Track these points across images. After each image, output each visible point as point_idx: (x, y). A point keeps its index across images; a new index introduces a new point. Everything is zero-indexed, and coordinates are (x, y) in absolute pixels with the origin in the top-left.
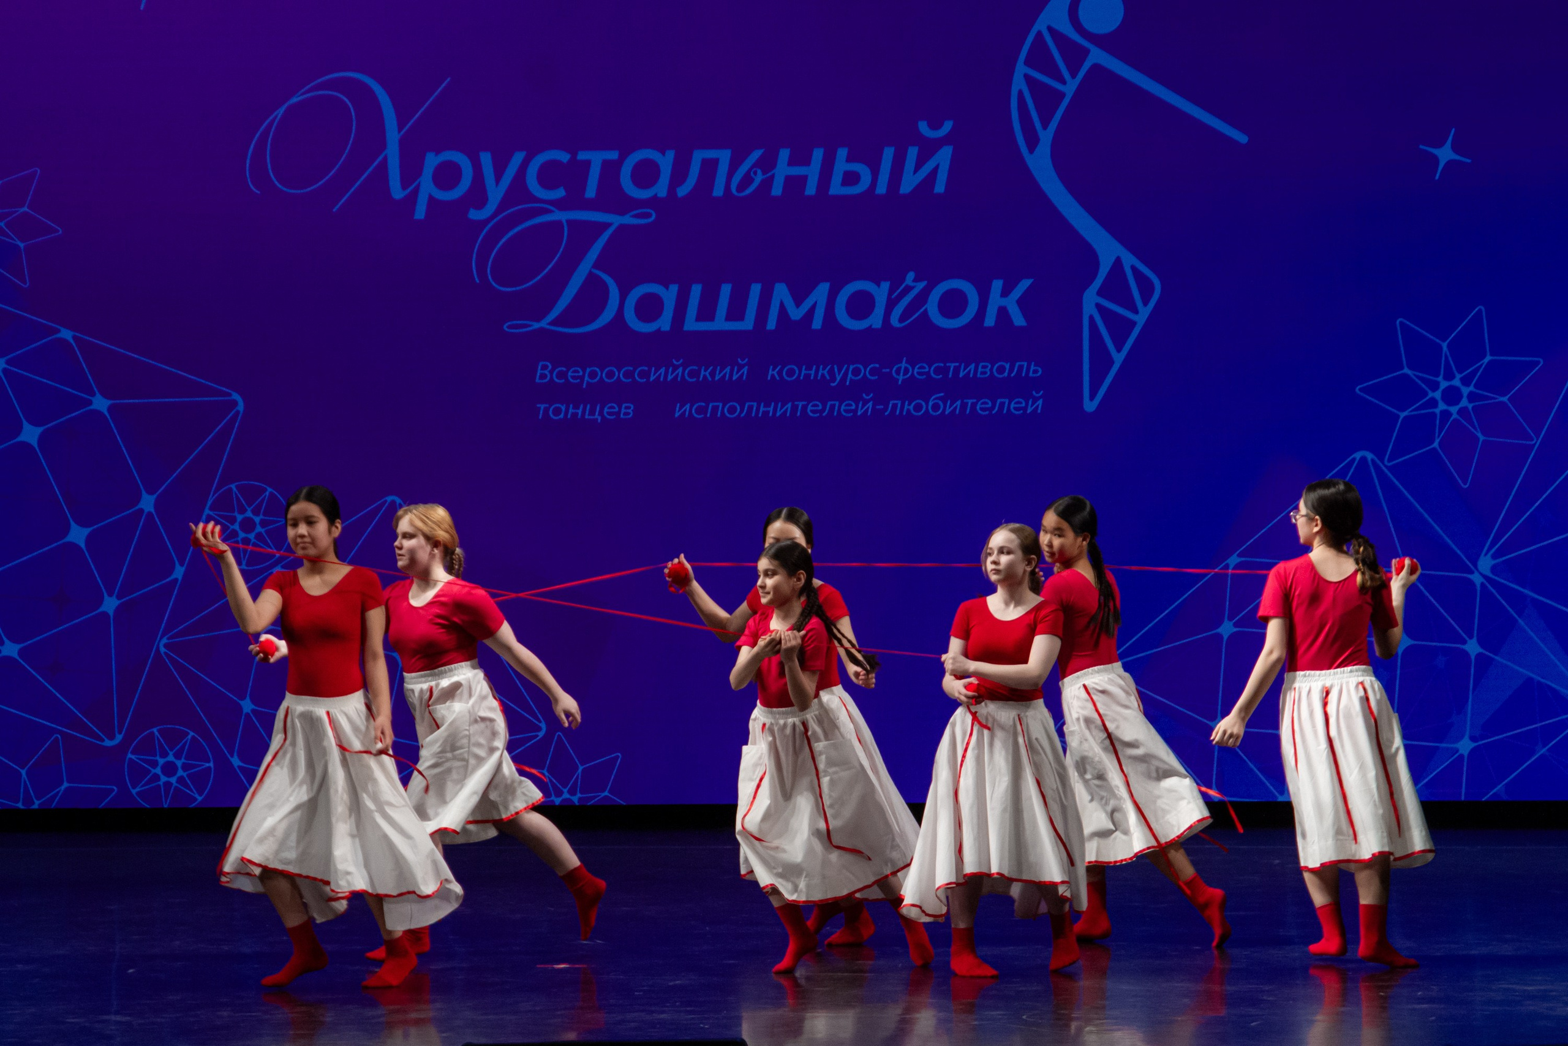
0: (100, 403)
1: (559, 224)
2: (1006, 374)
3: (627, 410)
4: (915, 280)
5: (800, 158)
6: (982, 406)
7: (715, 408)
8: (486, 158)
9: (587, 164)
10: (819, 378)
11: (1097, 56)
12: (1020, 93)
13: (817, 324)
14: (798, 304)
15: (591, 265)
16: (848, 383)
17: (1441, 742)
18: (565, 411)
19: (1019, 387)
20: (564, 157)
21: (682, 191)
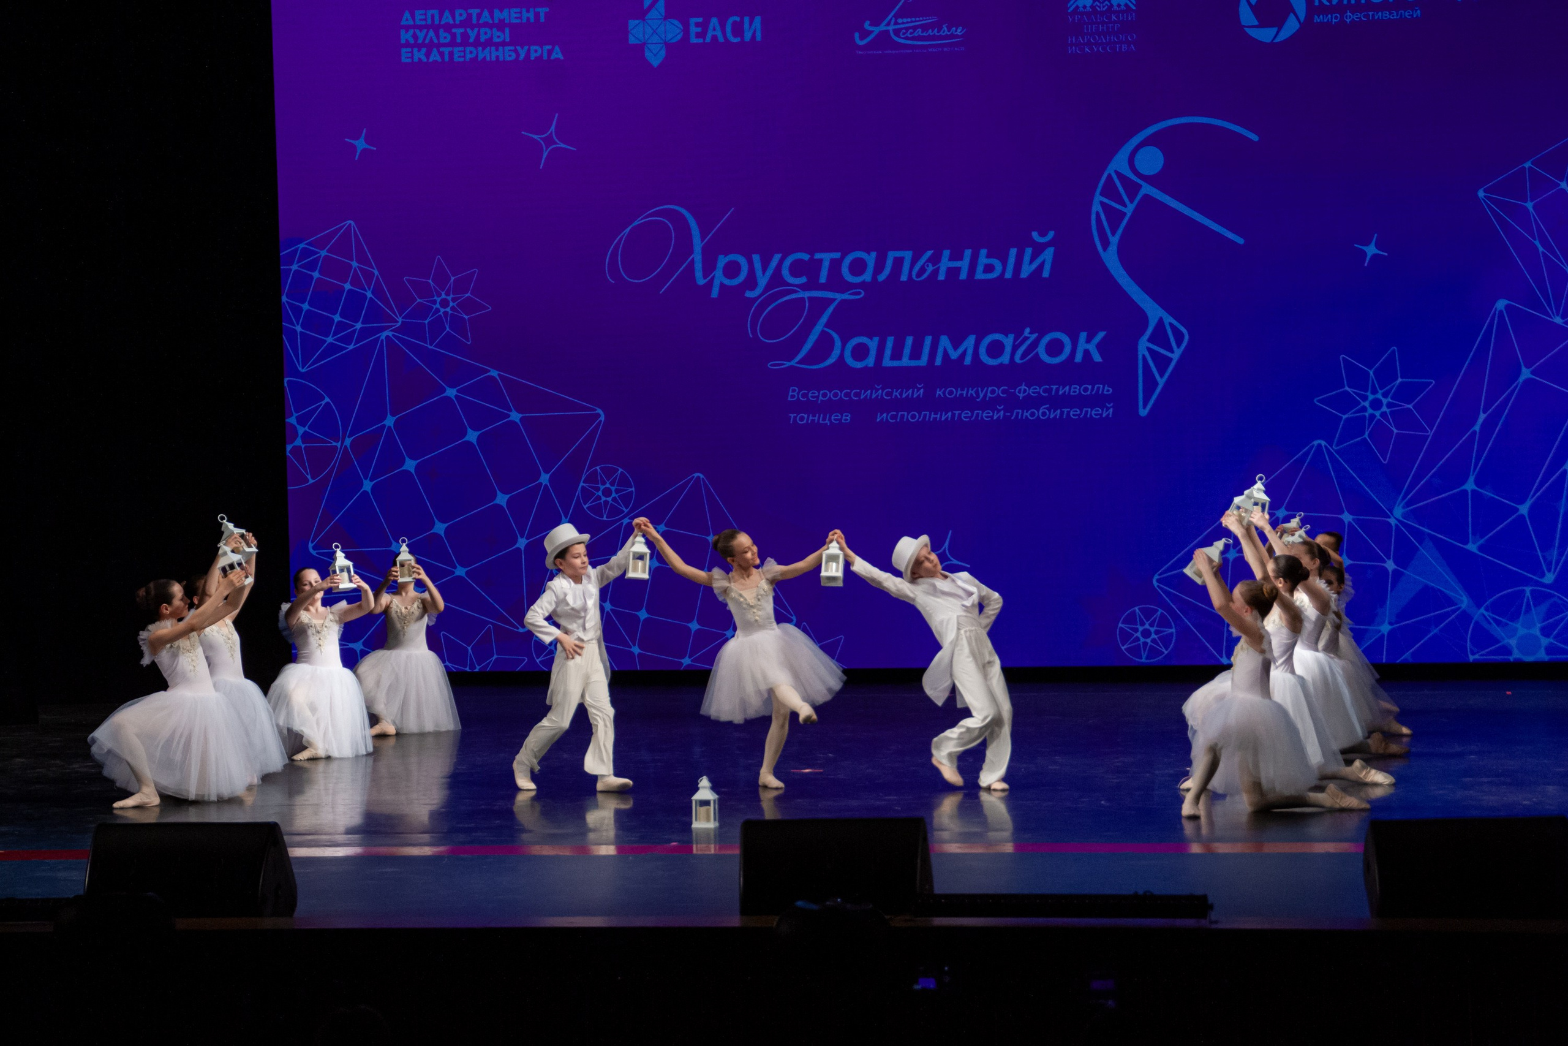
0: (515, 416)
1: (803, 299)
2: (1089, 393)
3: (847, 418)
4: (1030, 333)
5: (957, 256)
6: (1074, 413)
7: (903, 416)
8: (756, 258)
9: (821, 261)
10: (969, 395)
11: (1147, 189)
12: (1098, 214)
13: (968, 361)
14: (955, 348)
15: (823, 325)
16: (987, 399)
17: (1370, 625)
18: (806, 418)
19: (1098, 401)
20: (805, 257)
21: (881, 278)
